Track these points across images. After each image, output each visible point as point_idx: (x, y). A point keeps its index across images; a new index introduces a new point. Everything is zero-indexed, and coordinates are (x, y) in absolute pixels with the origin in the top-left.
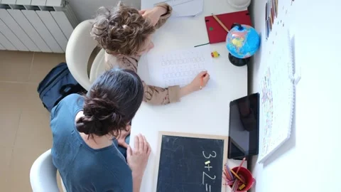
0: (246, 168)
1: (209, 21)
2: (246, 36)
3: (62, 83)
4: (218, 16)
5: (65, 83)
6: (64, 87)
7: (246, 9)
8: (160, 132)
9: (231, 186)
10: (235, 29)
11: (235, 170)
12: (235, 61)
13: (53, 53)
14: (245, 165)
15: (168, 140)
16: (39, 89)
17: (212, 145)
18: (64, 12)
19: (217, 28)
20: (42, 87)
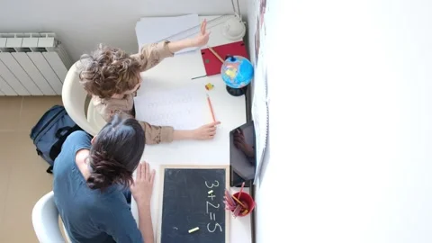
1: (205, 53)
2: (239, 67)
3: (57, 127)
4: (214, 48)
5: (61, 126)
6: (61, 130)
7: (242, 40)
8: (162, 166)
10: (228, 60)
12: (233, 92)
13: (44, 96)
15: (170, 173)
16: (32, 136)
17: (214, 175)
18: (57, 51)
19: (213, 60)
20: (36, 133)
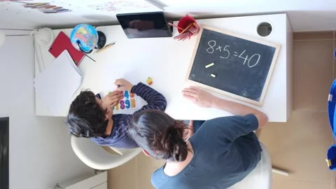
0: (178, 22)
9: (192, 34)
11: (180, 31)
14: (176, 23)
